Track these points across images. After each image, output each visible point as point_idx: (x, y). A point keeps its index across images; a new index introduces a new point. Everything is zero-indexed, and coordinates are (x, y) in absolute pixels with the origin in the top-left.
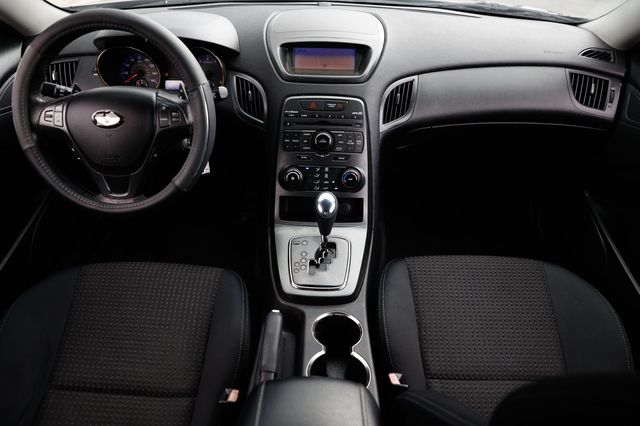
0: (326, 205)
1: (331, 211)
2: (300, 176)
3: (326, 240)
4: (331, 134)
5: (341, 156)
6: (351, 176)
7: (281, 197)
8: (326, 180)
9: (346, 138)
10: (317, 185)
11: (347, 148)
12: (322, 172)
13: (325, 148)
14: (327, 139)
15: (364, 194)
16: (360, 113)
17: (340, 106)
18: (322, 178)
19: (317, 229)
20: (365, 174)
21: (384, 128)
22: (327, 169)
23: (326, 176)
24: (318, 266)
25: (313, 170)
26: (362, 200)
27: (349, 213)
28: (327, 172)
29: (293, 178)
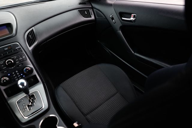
0: (22, 84)
1: (25, 84)
2: (7, 79)
3: (29, 95)
4: (12, 59)
5: (20, 64)
6: (27, 69)
7: (4, 90)
9: (18, 58)
10: (16, 78)
11: (20, 61)
12: (16, 73)
13: (11, 65)
14: (11, 61)
15: (35, 73)
16: (19, 47)
17: (10, 48)
19: (24, 93)
20: (32, 66)
21: (30, 48)
22: (17, 72)
23: (18, 74)
25: (11, 74)
26: (35, 75)
27: (33, 82)
28: (17, 73)
29: (5, 81)
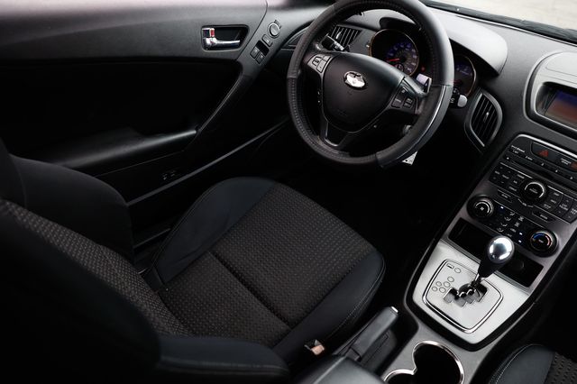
0: (500, 250)
1: (502, 257)
2: (490, 209)
3: (479, 280)
4: (547, 189)
5: (545, 214)
6: (544, 238)
7: (461, 219)
8: (515, 228)
9: (562, 200)
10: (503, 228)
11: (556, 210)
12: (515, 219)
13: (532, 198)
14: (541, 192)
15: (548, 263)
17: (575, 166)
18: (511, 224)
19: (477, 266)
20: (562, 245)
22: (521, 219)
23: (517, 225)
24: (457, 298)
25: (506, 213)
26: (541, 267)
27: (518, 271)
28: (519, 221)
29: (482, 209)
